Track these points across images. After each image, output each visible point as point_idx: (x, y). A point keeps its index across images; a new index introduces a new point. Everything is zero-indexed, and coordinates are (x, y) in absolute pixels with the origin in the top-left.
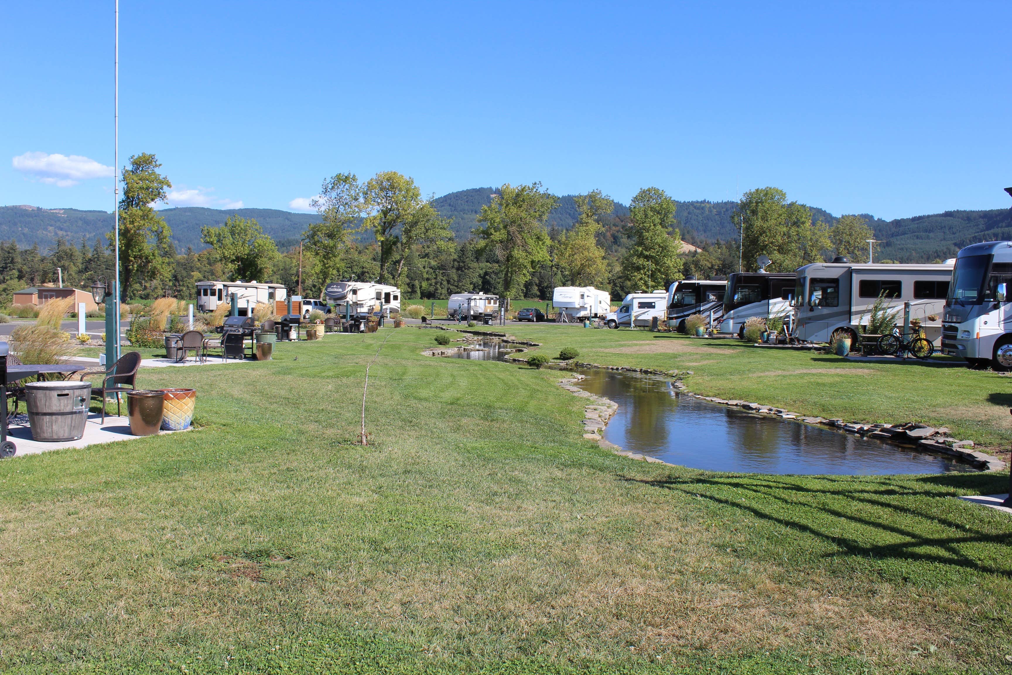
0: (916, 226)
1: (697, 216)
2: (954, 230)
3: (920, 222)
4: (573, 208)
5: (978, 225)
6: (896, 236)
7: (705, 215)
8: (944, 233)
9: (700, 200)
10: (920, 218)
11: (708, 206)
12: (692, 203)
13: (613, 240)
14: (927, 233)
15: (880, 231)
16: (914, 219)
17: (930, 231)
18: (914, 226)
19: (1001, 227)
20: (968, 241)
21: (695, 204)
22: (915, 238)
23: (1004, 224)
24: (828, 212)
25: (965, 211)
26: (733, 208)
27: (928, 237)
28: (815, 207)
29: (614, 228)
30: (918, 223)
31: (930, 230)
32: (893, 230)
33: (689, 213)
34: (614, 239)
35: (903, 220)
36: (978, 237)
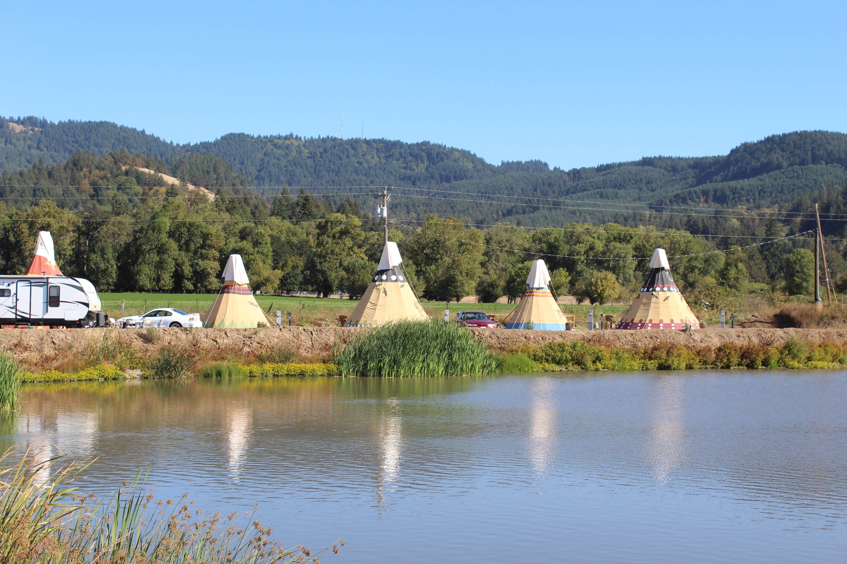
0: (602, 178)
1: (278, 159)
2: (654, 186)
3: (608, 173)
4: (77, 142)
5: (686, 178)
6: (572, 193)
7: (290, 158)
8: (640, 189)
9: (283, 134)
10: (608, 167)
11: (296, 143)
12: (271, 140)
13: (93, 193)
14: (617, 190)
15: (550, 185)
16: (601, 169)
17: (620, 187)
18: (599, 178)
19: (716, 181)
20: (668, 202)
21: (276, 141)
22: (598, 196)
23: (719, 178)
24: (478, 156)
25: (670, 158)
26: (334, 147)
27: (617, 196)
28: (460, 148)
29: (97, 172)
30: (604, 175)
31: (620, 185)
32: (570, 184)
33: (265, 154)
34: (95, 190)
35: (584, 169)
36: (682, 196)
